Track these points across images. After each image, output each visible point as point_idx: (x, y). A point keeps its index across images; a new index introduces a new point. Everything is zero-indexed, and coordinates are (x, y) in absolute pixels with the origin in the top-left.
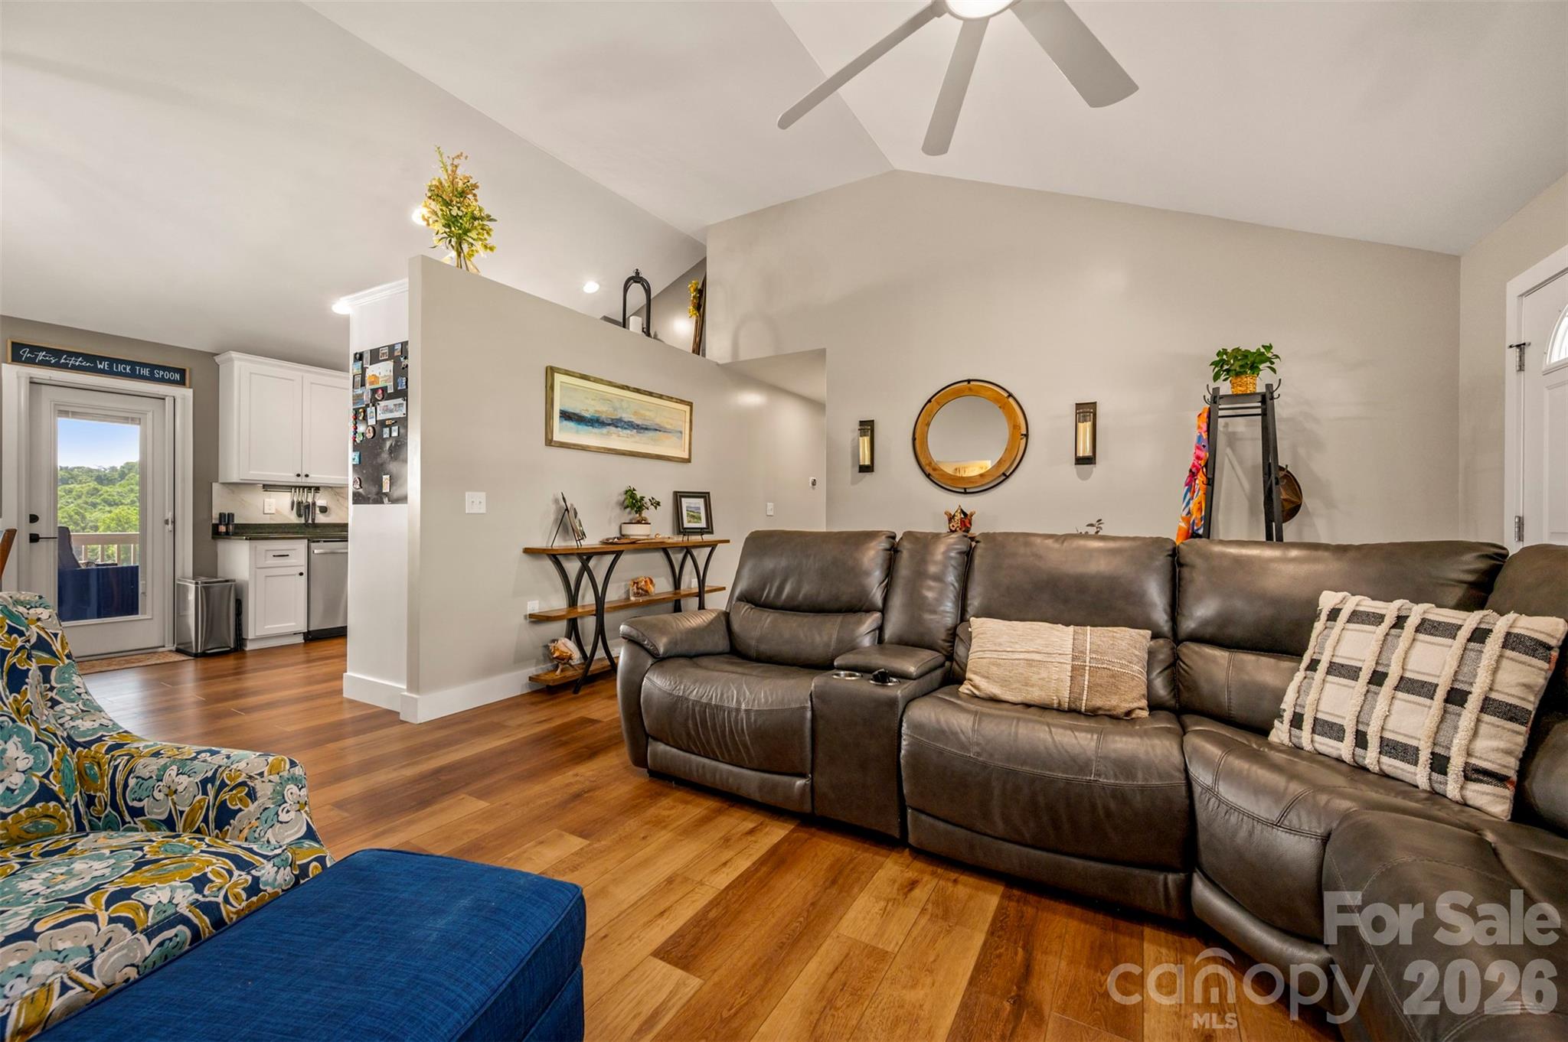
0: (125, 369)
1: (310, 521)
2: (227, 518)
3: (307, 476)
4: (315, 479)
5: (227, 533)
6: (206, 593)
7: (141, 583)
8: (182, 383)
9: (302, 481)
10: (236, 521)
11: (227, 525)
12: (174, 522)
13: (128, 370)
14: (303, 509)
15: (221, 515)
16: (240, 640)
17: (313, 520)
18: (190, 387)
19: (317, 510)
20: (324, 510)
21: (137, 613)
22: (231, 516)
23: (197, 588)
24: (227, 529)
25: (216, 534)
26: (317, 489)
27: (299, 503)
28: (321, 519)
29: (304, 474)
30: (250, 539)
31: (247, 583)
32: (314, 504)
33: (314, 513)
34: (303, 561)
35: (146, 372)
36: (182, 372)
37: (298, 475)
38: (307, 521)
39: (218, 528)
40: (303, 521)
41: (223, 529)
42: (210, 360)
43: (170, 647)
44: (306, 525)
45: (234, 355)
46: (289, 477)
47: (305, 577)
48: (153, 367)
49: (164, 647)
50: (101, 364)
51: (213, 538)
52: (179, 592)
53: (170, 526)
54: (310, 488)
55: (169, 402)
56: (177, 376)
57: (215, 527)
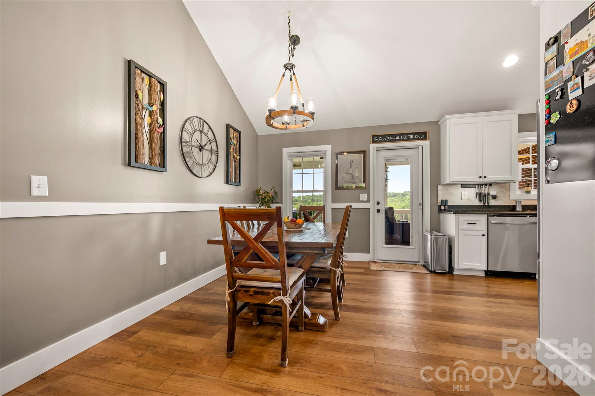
0: (405, 137)
1: (486, 204)
2: (444, 202)
3: (485, 177)
4: (490, 179)
5: (445, 210)
6: (435, 240)
7: (411, 232)
8: (425, 138)
9: (483, 181)
10: (448, 204)
11: (444, 206)
12: (423, 204)
13: (406, 138)
14: (482, 197)
15: (442, 201)
16: (451, 268)
17: (488, 203)
18: (428, 140)
19: (491, 197)
20: (494, 197)
21: (410, 245)
22: (446, 201)
23: (431, 237)
24: (444, 208)
25: (440, 211)
26: (490, 185)
27: (480, 194)
28: (493, 202)
29: (483, 176)
30: (455, 214)
31: (454, 238)
32: (489, 194)
33: (489, 199)
34: (485, 227)
35: (412, 137)
36: (425, 133)
37: (480, 177)
38: (484, 204)
39: (440, 207)
40: (482, 204)
41: (443, 208)
42: (436, 125)
43: (421, 263)
44: (484, 206)
45: (447, 117)
46: (475, 179)
47: (486, 237)
48: (414, 134)
49: (419, 262)
50: (397, 137)
51: (438, 212)
52: (424, 237)
53: (421, 207)
54: (486, 185)
55: (420, 148)
56: (423, 136)
57: (439, 207)
